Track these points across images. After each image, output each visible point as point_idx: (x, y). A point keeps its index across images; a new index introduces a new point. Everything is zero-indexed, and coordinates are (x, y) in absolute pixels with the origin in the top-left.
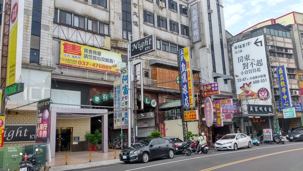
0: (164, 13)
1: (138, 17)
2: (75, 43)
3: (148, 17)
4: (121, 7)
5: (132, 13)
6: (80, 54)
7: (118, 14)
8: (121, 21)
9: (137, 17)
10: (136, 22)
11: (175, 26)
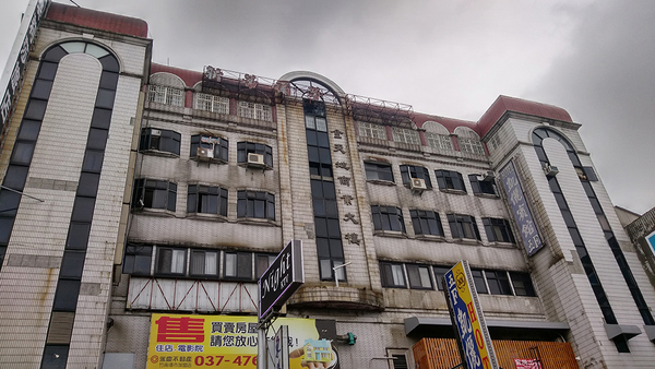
0: (429, 202)
1: (358, 223)
2: (190, 312)
3: (385, 217)
4: (310, 210)
5: (342, 217)
6: (201, 339)
7: (305, 226)
8: (314, 241)
9: (355, 223)
10: (354, 236)
11: (466, 226)
